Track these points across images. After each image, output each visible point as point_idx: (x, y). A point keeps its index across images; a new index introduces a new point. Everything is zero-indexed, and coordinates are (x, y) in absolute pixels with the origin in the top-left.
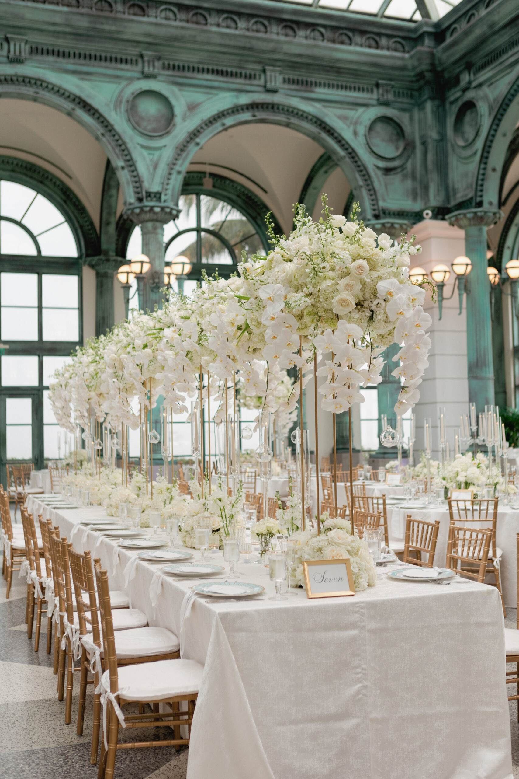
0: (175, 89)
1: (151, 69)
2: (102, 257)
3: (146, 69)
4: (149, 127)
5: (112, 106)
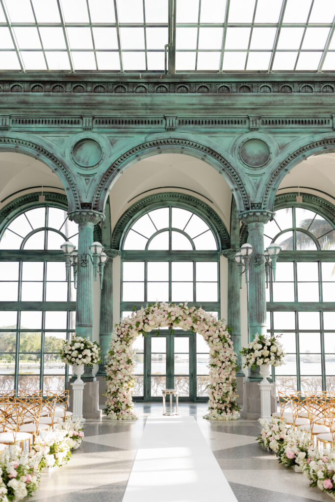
0: (270, 135)
1: (254, 126)
2: (231, 249)
3: (251, 126)
4: (254, 162)
5: (229, 151)
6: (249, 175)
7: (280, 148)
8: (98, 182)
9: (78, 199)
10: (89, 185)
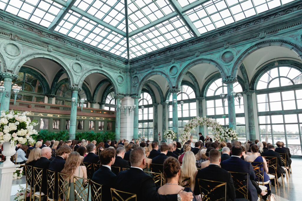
6: (226, 66)
7: (238, 52)
8: (177, 79)
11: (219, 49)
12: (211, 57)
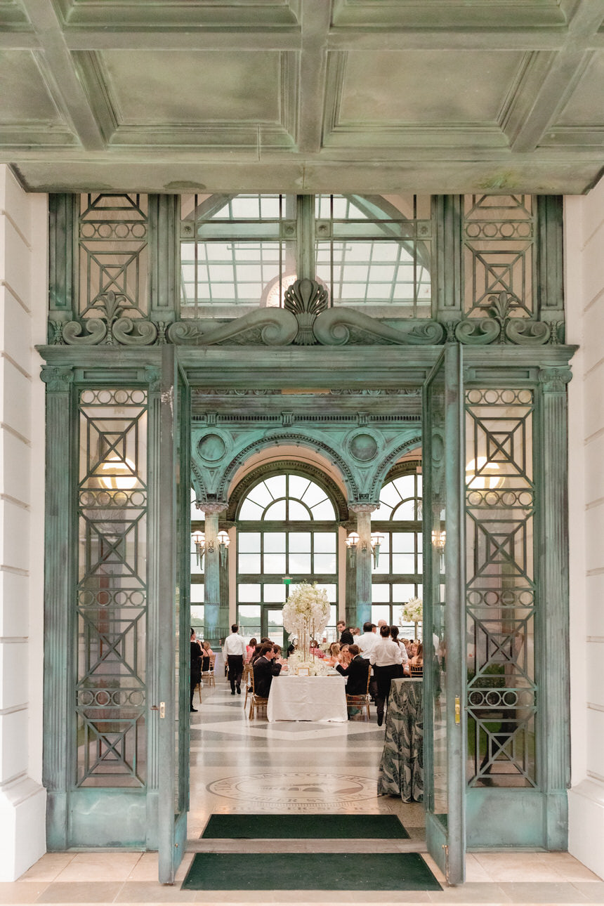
0: (378, 431)
1: (363, 422)
2: (349, 521)
3: (361, 422)
4: (363, 456)
5: (341, 446)
6: (358, 468)
7: (387, 442)
8: (222, 474)
9: (204, 490)
10: (214, 477)
11: (345, 421)
12: (321, 436)
